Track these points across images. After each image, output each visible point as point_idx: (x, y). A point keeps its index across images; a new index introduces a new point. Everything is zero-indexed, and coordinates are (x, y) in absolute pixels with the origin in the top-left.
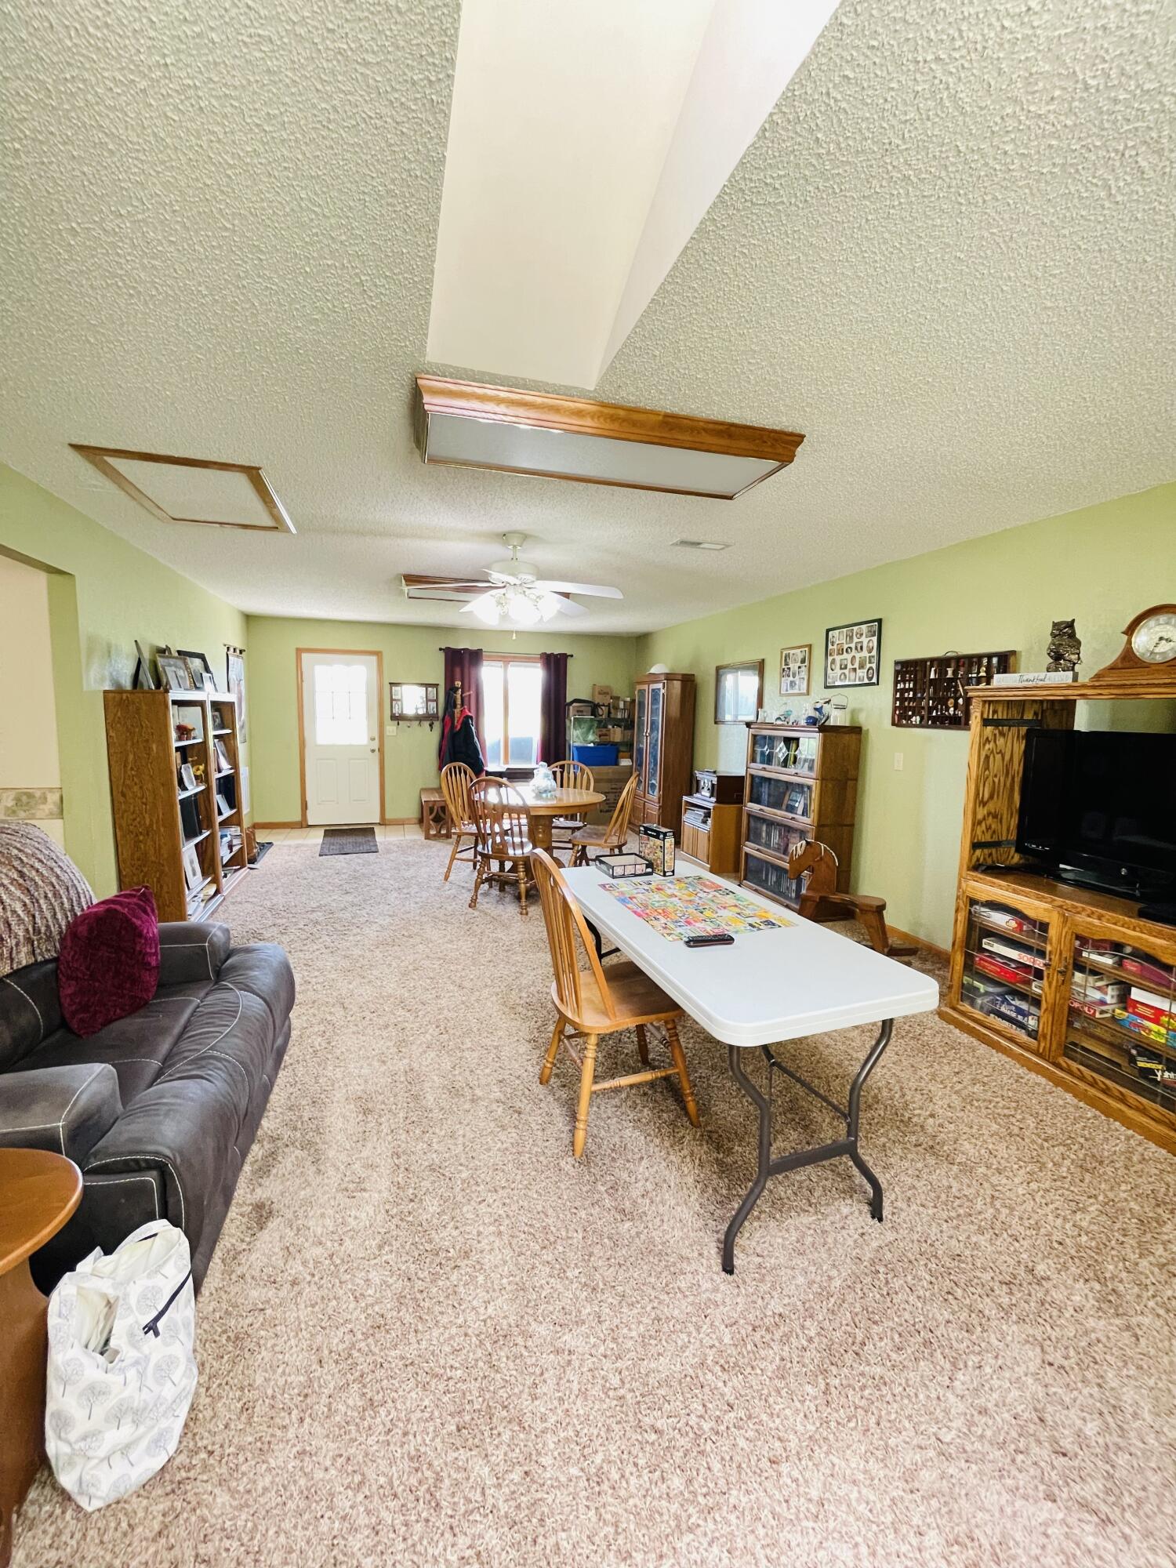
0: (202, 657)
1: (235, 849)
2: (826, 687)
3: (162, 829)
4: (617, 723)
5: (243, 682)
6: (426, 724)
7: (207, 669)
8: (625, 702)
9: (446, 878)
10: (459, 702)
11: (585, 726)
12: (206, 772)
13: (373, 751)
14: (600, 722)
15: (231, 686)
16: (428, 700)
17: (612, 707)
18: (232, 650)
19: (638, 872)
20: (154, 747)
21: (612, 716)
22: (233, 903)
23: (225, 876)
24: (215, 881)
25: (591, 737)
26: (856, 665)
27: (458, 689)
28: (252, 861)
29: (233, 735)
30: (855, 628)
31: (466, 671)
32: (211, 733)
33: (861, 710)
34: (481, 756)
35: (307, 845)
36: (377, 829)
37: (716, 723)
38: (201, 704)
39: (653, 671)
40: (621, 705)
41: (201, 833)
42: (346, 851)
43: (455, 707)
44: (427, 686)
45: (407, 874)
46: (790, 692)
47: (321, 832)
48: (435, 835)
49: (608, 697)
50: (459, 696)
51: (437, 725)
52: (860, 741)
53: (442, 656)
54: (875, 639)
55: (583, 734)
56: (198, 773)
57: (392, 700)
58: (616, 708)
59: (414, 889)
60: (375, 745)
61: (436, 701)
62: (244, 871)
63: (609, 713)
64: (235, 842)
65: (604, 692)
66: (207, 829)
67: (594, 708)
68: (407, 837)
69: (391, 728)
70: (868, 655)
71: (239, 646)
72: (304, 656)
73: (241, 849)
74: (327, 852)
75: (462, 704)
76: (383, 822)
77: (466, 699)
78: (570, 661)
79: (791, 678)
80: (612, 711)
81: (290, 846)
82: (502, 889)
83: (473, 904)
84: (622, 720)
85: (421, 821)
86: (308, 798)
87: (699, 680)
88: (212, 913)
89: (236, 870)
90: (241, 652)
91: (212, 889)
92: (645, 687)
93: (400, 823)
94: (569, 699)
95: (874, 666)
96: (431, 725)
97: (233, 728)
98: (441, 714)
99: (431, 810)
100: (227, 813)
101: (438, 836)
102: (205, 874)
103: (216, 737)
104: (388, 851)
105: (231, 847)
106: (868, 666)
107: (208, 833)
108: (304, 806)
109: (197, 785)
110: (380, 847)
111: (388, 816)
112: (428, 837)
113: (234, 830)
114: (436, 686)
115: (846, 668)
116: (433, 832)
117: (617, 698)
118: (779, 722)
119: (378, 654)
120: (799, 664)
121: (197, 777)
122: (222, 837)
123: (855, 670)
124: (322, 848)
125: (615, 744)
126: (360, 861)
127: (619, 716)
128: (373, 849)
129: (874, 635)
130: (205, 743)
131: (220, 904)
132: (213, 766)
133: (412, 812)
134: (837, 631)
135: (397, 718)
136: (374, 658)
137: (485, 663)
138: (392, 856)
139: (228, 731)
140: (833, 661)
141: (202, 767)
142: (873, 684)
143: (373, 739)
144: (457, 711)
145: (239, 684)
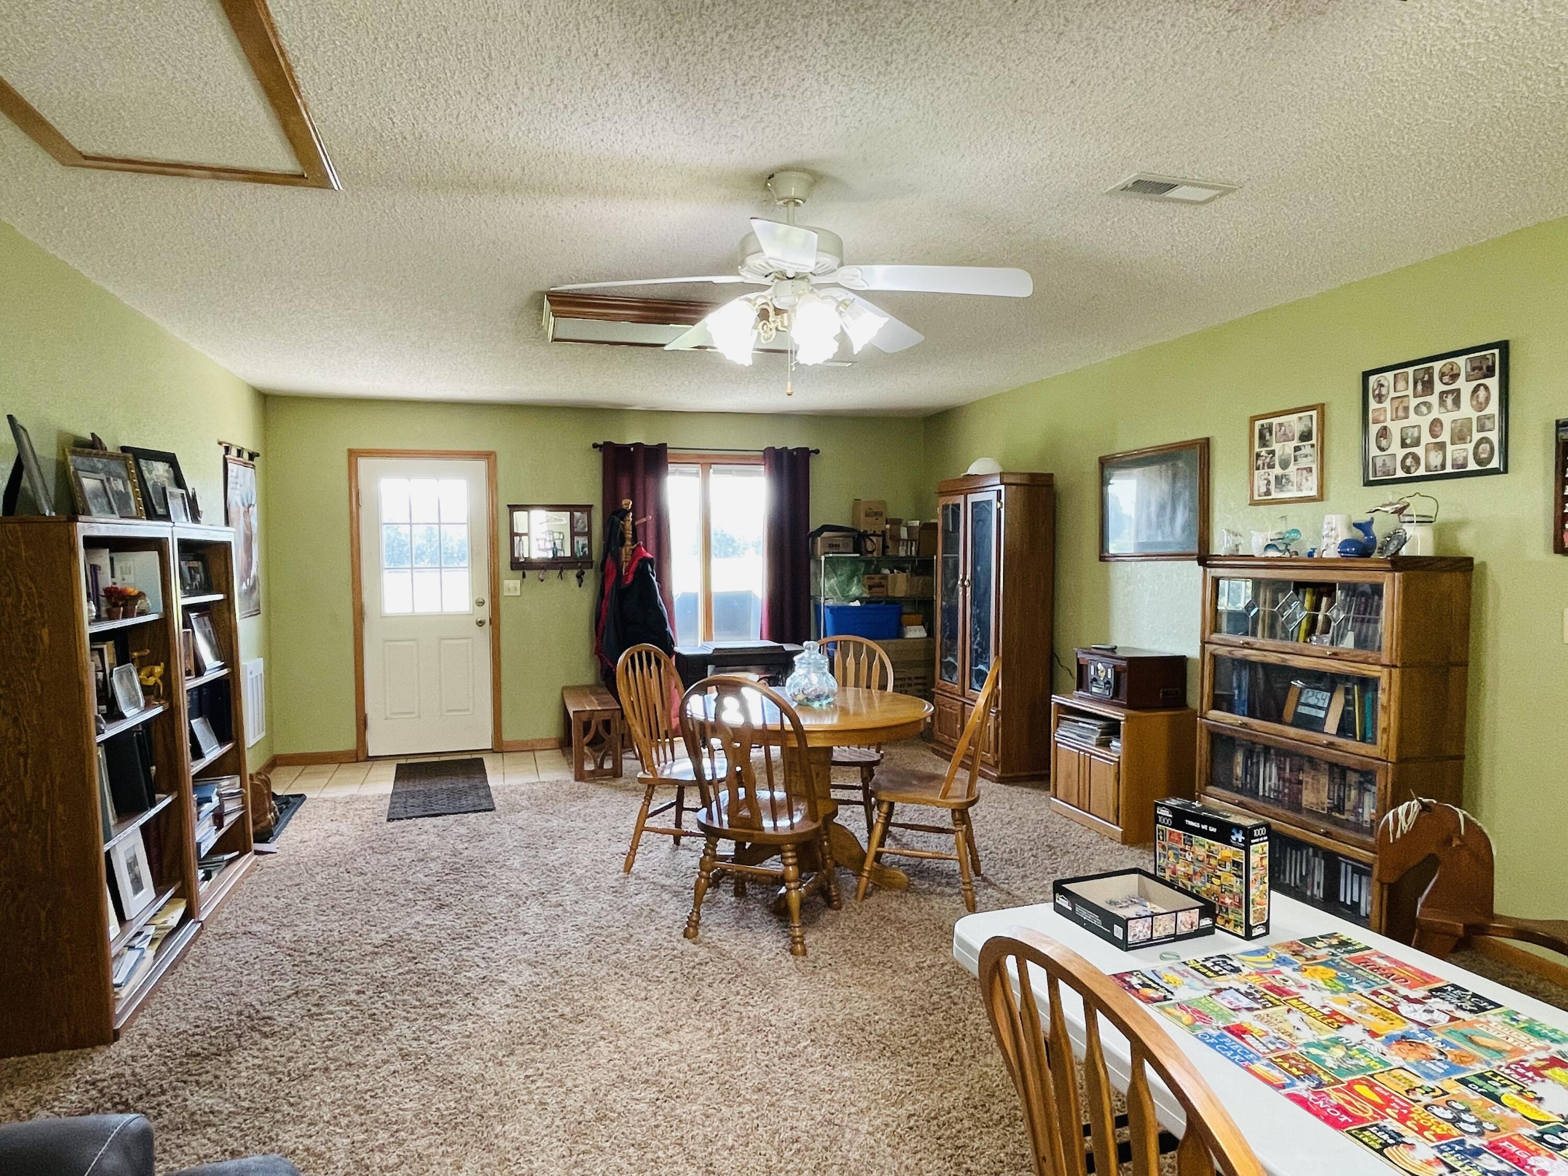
0: (171, 460)
1: (228, 821)
2: (1368, 483)
3: (60, 808)
4: (898, 564)
5: (254, 510)
6: (571, 575)
7: (179, 481)
8: (910, 529)
9: (628, 868)
10: (629, 535)
11: (846, 570)
12: (167, 677)
13: (481, 623)
14: (869, 563)
15: (232, 515)
16: (573, 534)
17: (889, 538)
18: (234, 452)
19: (1184, 929)
20: (45, 632)
21: (890, 552)
22: (219, 937)
23: (208, 877)
24: (186, 893)
25: (855, 590)
26: (1445, 437)
27: (626, 512)
28: (265, 836)
29: (229, 602)
30: (1437, 366)
31: (639, 481)
32: (179, 600)
33: (1461, 524)
34: (669, 629)
35: (366, 799)
36: (489, 763)
37: (1102, 559)
38: (158, 545)
39: (972, 470)
40: (904, 534)
41: (153, 804)
42: (438, 809)
43: (622, 543)
44: (570, 508)
45: (552, 859)
46: (1275, 495)
47: (389, 771)
48: (592, 773)
49: (882, 520)
50: (628, 525)
51: (590, 576)
52: (1469, 586)
53: (596, 459)
54: (1493, 383)
55: (840, 584)
56: (151, 681)
57: (513, 535)
58: (897, 539)
59: (570, 892)
60: (485, 613)
61: (589, 534)
62: (248, 860)
63: (885, 547)
64: (229, 806)
65: (875, 513)
66: (168, 792)
67: (858, 539)
68: (543, 777)
69: (511, 584)
70: (1474, 415)
71: (249, 445)
72: (362, 462)
73: (242, 820)
74: (400, 810)
75: (635, 540)
76: (499, 748)
77: (640, 531)
78: (813, 461)
79: (1278, 470)
80: (889, 543)
81: (334, 801)
82: (740, 892)
83: (692, 929)
84: (908, 559)
85: (565, 744)
86: (369, 709)
87: (1060, 482)
88: (174, 966)
89: (231, 861)
90: (252, 456)
91: (174, 916)
92: (960, 500)
93: (528, 748)
94: (814, 526)
95: (1494, 436)
96: (579, 577)
97: (228, 590)
98: (596, 555)
99: (587, 726)
100: (213, 752)
101: (598, 775)
102: (160, 886)
103: (187, 609)
104: (514, 809)
105: (218, 817)
106: (1477, 436)
107: (169, 800)
108: (362, 723)
109: (148, 706)
110: (497, 801)
111: (506, 737)
112: (580, 776)
113: (229, 784)
114: (587, 509)
115: (1417, 443)
116: (589, 767)
117: (897, 523)
118: (1272, 553)
119: (489, 456)
120: (1296, 443)
121: (147, 690)
122: (200, 803)
123: (1441, 446)
124: (393, 804)
125: (894, 602)
126: (463, 830)
127: (902, 553)
128: (486, 805)
129: (1490, 373)
130: (165, 621)
131: (192, 941)
132: (182, 664)
133: (549, 728)
134: (1390, 375)
135: (521, 566)
136: (482, 465)
137: (671, 467)
138: (521, 818)
139: (219, 597)
140: (1384, 433)
141: (158, 670)
142: (1495, 471)
143: (481, 603)
144: (626, 551)
145: (247, 512)
